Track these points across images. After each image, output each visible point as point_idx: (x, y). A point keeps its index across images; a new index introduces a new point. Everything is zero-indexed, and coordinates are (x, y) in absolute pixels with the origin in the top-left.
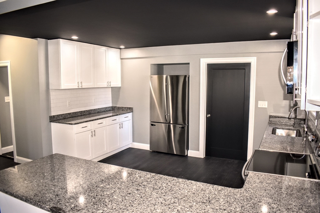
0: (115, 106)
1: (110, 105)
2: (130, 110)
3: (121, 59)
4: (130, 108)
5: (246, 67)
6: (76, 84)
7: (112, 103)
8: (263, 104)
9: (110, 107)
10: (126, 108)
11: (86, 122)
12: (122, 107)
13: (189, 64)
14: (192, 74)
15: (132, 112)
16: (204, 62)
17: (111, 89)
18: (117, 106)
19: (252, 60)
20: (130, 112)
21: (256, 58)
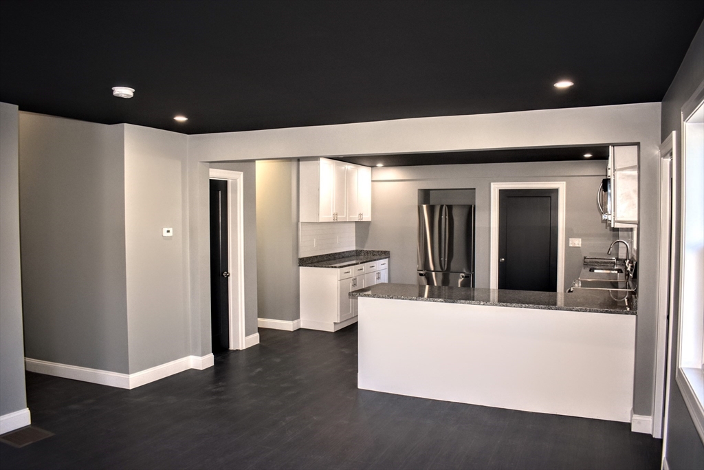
0: (361, 249)
1: (353, 248)
2: (385, 254)
3: (373, 181)
4: (385, 252)
5: (551, 195)
6: (332, 216)
7: (356, 246)
8: (576, 242)
9: (353, 251)
10: (379, 251)
11: (349, 265)
12: (373, 251)
13: (475, 189)
14: (479, 202)
15: (389, 257)
16: (496, 188)
17: (354, 225)
18: (365, 249)
19: (561, 186)
20: (386, 258)
21: (565, 182)
